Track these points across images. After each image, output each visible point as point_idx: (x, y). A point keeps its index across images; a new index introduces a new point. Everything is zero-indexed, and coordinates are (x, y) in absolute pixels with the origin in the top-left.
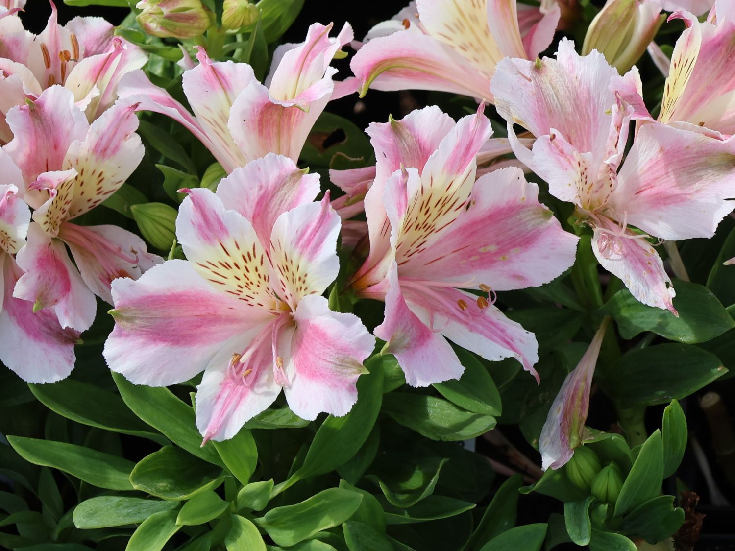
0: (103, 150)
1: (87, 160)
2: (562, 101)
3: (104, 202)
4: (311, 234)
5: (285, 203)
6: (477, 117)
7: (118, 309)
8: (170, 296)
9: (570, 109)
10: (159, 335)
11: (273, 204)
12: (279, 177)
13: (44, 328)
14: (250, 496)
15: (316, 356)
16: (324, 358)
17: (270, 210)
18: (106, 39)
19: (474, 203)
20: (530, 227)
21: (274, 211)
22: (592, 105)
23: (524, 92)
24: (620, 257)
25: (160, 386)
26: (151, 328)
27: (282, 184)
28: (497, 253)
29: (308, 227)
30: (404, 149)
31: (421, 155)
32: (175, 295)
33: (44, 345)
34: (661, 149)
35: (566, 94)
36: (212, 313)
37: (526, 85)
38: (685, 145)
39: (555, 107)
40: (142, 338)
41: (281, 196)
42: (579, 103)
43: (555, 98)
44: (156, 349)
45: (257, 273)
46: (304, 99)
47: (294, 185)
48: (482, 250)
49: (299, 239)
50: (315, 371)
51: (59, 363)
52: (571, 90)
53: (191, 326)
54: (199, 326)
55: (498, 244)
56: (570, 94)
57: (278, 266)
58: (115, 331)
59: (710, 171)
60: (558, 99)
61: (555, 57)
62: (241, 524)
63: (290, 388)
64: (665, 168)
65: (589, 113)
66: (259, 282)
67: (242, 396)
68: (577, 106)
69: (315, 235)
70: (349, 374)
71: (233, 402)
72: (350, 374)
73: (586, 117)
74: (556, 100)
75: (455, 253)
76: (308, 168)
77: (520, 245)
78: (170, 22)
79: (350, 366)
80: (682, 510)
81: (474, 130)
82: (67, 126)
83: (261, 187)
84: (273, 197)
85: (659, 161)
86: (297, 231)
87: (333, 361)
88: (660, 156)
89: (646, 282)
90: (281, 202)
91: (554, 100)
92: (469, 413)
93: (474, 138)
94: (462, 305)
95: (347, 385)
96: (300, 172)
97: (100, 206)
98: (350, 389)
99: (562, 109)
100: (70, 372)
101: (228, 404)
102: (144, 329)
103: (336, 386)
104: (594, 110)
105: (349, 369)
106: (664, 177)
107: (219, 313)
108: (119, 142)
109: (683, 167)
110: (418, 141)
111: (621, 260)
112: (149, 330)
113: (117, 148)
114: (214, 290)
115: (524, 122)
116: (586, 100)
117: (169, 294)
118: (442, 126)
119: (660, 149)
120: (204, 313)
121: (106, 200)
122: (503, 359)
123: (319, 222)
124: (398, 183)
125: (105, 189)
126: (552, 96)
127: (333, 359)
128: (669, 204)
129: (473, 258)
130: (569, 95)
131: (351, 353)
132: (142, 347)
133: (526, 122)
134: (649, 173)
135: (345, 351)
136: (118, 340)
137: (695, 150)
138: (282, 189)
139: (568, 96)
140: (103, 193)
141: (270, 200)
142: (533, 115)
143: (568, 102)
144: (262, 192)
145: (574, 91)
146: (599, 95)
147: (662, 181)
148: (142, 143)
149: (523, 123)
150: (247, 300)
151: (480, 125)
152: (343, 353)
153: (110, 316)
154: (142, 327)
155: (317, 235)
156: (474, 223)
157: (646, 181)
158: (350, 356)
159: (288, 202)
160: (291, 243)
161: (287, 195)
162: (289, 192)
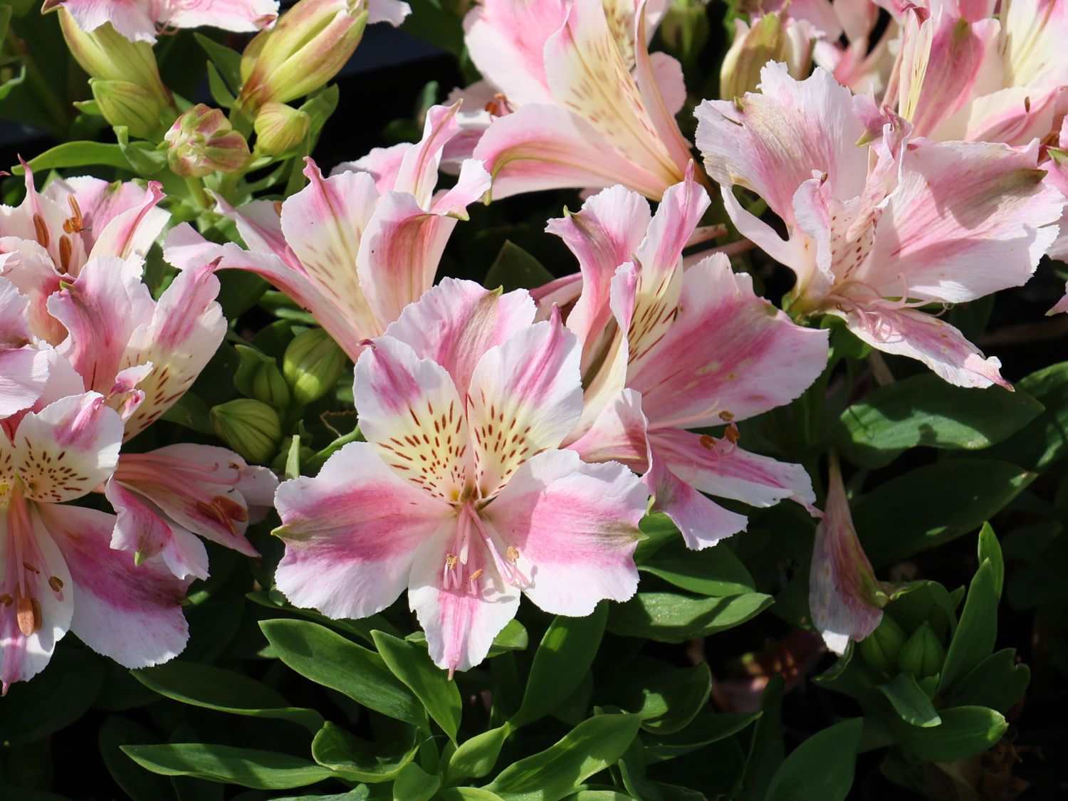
0: (171, 336)
1: (150, 353)
2: (787, 145)
3: (166, 413)
4: (537, 368)
5: (480, 339)
6: (687, 185)
7: (287, 525)
8: (352, 494)
9: (799, 154)
10: (344, 550)
11: (462, 346)
12: (465, 307)
13: (136, 592)
14: (471, 758)
15: (567, 532)
16: (580, 532)
17: (459, 354)
18: (102, 201)
19: (682, 310)
20: (758, 328)
21: (465, 355)
22: (826, 143)
23: (738, 141)
24: (900, 338)
25: (363, 617)
26: (333, 543)
27: (471, 315)
28: (721, 372)
29: (530, 359)
30: (596, 247)
31: (616, 253)
32: (358, 492)
33: (142, 615)
34: (929, 184)
35: (790, 133)
36: (396, 513)
37: (738, 131)
38: (967, 169)
39: (780, 153)
40: (324, 558)
41: (472, 332)
42: (809, 143)
43: (778, 143)
44: (344, 570)
45: (448, 446)
46: (452, 205)
47: (487, 313)
48: (700, 372)
49: (518, 380)
50: (572, 552)
51: (167, 634)
52: (795, 128)
53: (379, 533)
54: (387, 532)
55: (720, 359)
56: (796, 133)
57: (476, 430)
58: (288, 556)
59: (1005, 198)
60: (780, 142)
61: (760, 91)
62: (465, 797)
63: (532, 586)
64: (937, 208)
65: (824, 154)
66: (447, 459)
67: (472, 609)
68: (808, 148)
69: (543, 368)
70: (621, 544)
71: (465, 618)
72: (623, 544)
73: (821, 161)
74: (779, 145)
75: (664, 383)
76: (501, 287)
77: (750, 354)
78: (217, 149)
79: (620, 533)
80: (1026, 666)
81: (685, 204)
82: (121, 311)
83: (444, 326)
84: (461, 334)
85: (926, 200)
86: (516, 368)
87: (596, 531)
88: (928, 193)
89: (949, 359)
90: (474, 339)
91: (777, 145)
92: (712, 599)
93: (686, 214)
94: (708, 442)
95: (623, 559)
96: (490, 295)
97: (158, 421)
98: (628, 565)
99: (788, 154)
100: (186, 643)
101: (460, 621)
102: (324, 545)
103: (608, 564)
104: (829, 150)
105: (620, 538)
106: (937, 221)
107: (403, 512)
108: (194, 320)
109: (967, 200)
110: (608, 234)
111: (902, 340)
112: (330, 546)
113: (190, 328)
114: (397, 480)
115: (747, 180)
116: (817, 138)
117: (349, 491)
118: (632, 209)
119: (926, 183)
120: (388, 513)
121: (170, 410)
122: (778, 502)
123: (549, 349)
124: (627, 283)
125: (167, 394)
126: (774, 141)
127: (595, 529)
128: (954, 253)
129: (690, 385)
130: (795, 135)
131: (619, 516)
132: (327, 570)
133: (750, 180)
134: (912, 221)
135: (611, 515)
136: (292, 568)
137: (980, 173)
138: (472, 322)
139: (794, 137)
140: (165, 399)
141: (458, 340)
142: (757, 169)
143: (796, 144)
144: (446, 331)
145: (799, 129)
146: (832, 128)
147: (936, 226)
148: (224, 315)
149: (747, 182)
150: (430, 489)
151: (691, 195)
152: (608, 518)
153: (274, 537)
154: (321, 543)
155: (548, 367)
156: (685, 337)
157: (909, 233)
158: (619, 520)
159: (485, 337)
160: (505, 388)
161: (481, 328)
162: (482, 323)
